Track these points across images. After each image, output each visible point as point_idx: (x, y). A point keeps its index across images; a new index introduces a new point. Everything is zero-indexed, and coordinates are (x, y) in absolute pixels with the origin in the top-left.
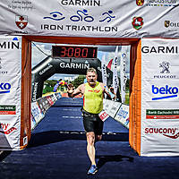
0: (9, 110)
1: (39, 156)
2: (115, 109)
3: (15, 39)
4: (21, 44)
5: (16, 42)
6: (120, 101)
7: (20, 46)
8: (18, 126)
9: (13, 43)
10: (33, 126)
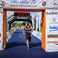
2: (37, 34)
4: (3, 12)
8: (2, 41)
10: (7, 41)
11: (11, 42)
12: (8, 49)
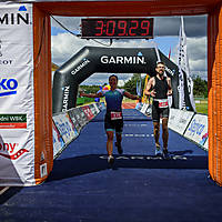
0: (16, 121)
1: (64, 194)
2: (183, 121)
3: (22, 9)
4: (31, 16)
5: (23, 14)
6: (191, 110)
7: (31, 20)
8: (31, 146)
9: (19, 15)
11: (74, 155)
12: (57, 182)
